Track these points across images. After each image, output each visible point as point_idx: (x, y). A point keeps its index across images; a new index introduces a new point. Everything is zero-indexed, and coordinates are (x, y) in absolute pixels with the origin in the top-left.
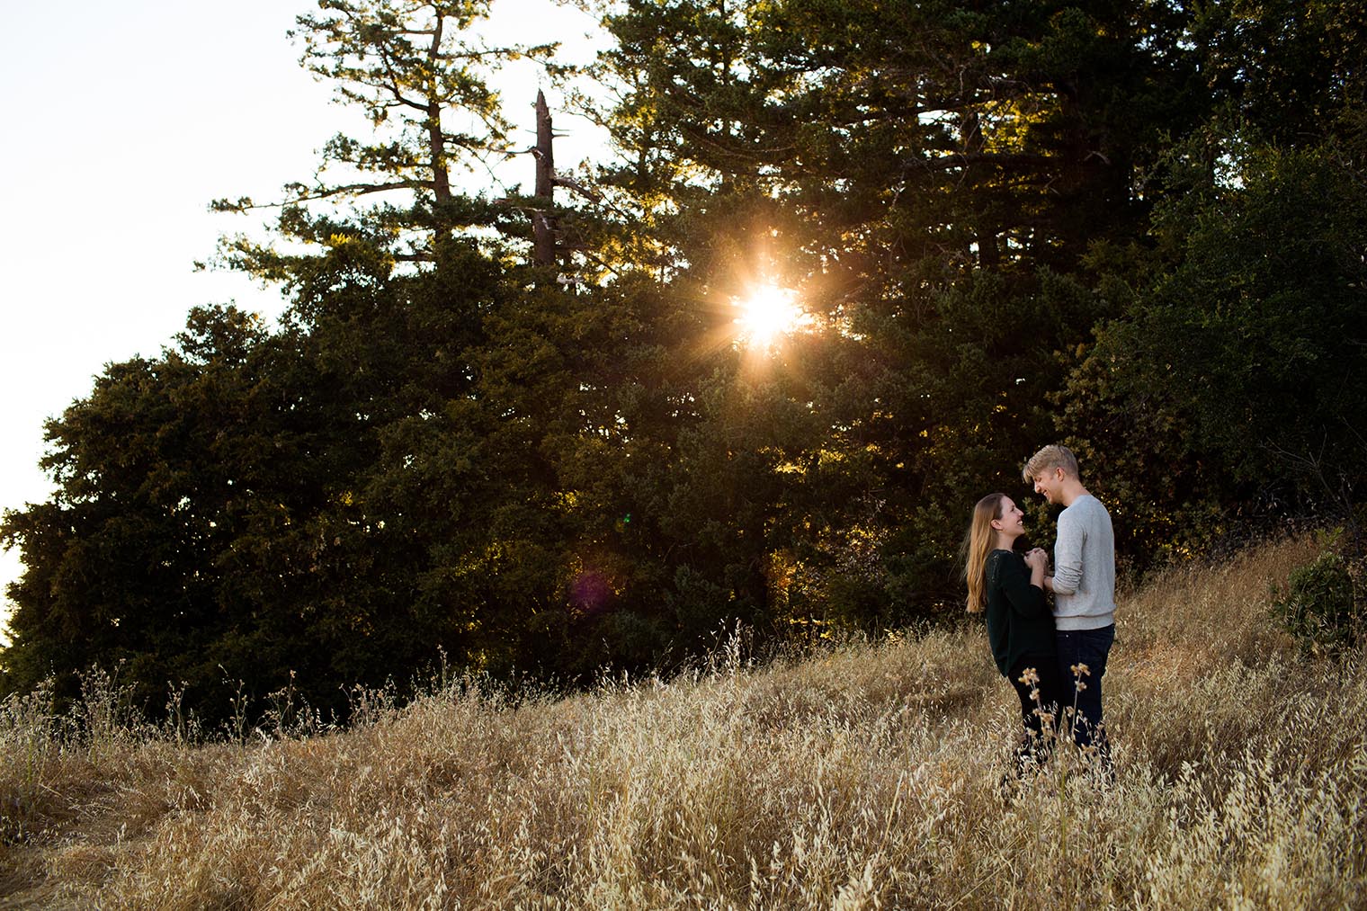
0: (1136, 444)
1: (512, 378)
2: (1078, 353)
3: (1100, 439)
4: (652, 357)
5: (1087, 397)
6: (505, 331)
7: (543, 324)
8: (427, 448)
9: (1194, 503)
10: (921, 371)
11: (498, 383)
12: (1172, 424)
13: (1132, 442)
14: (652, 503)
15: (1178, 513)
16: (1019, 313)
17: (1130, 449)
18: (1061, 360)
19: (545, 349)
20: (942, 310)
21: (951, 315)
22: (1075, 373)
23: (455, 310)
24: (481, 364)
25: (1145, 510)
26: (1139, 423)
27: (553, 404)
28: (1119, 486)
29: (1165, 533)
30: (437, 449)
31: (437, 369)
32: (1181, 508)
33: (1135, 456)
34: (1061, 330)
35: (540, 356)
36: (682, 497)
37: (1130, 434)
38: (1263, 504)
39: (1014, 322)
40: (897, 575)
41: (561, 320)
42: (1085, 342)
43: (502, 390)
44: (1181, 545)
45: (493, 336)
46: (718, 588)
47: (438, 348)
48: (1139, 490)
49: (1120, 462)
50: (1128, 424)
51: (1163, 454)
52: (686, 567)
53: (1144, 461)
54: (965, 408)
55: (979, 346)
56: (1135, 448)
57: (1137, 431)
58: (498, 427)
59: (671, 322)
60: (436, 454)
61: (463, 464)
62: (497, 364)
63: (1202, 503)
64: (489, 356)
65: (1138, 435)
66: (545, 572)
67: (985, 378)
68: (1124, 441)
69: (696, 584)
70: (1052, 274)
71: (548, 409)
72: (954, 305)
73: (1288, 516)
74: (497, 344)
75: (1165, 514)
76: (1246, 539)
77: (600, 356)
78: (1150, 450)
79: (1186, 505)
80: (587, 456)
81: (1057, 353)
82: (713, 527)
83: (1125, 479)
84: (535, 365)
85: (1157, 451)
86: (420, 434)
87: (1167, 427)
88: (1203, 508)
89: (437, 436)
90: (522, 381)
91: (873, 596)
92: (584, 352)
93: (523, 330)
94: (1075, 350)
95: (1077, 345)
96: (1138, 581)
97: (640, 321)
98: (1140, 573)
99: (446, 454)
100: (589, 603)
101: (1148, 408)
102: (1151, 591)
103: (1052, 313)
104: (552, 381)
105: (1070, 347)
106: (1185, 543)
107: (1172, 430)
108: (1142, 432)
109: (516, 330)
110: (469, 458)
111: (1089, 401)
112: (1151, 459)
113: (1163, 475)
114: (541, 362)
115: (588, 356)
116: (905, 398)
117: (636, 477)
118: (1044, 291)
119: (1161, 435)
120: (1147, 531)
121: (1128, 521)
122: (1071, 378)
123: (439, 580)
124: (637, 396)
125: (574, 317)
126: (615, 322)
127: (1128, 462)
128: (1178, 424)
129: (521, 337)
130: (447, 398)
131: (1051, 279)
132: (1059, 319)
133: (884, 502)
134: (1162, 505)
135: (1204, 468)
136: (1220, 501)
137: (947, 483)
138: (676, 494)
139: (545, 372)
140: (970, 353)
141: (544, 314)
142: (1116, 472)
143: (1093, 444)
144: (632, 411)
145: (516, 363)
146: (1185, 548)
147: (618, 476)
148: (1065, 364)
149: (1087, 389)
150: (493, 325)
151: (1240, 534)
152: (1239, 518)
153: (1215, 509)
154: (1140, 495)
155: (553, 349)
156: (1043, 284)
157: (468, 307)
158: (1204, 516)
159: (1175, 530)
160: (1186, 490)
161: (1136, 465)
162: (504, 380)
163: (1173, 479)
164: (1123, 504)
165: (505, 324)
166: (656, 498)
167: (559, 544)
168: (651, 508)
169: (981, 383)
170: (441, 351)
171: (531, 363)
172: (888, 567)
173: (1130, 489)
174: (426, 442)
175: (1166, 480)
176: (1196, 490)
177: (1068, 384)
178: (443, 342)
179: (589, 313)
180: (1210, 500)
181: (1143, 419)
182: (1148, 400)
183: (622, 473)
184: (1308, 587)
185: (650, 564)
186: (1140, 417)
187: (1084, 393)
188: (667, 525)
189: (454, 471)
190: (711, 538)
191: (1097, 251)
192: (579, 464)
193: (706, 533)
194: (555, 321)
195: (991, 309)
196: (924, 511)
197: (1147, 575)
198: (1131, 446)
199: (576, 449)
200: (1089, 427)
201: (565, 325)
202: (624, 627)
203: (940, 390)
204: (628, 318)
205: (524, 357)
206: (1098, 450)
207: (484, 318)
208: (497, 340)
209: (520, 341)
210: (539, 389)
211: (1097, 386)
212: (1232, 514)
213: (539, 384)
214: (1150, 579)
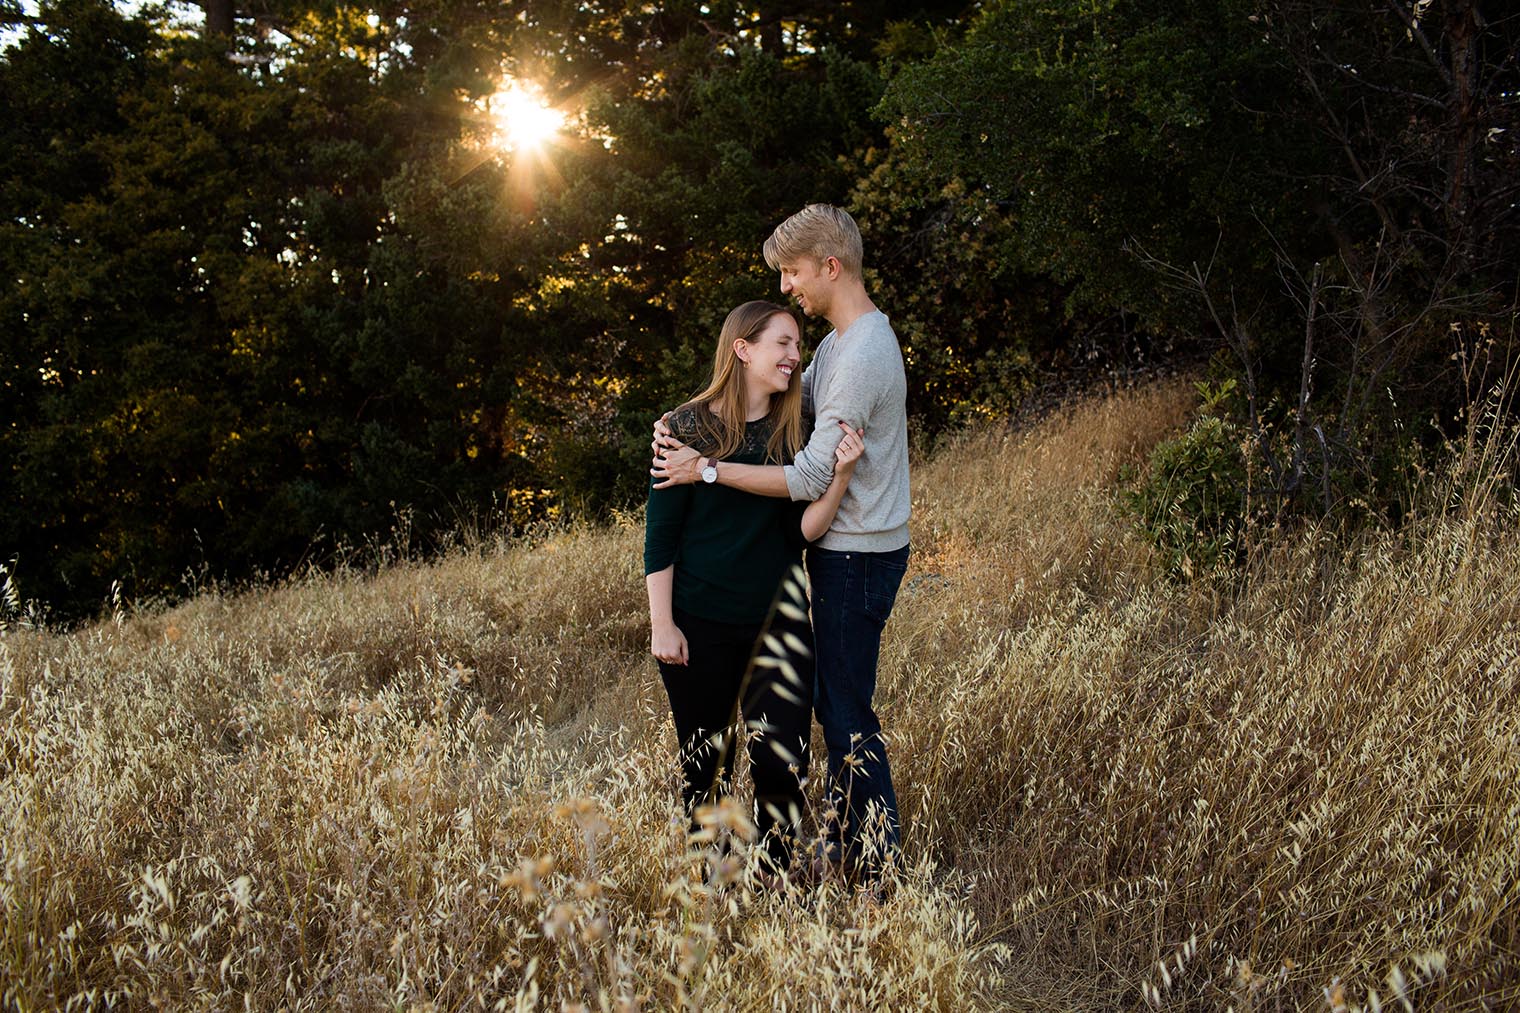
0: (933, 276)
1: (156, 177)
2: (868, 159)
3: (891, 268)
4: (344, 156)
5: (876, 215)
6: (148, 115)
7: (203, 107)
8: (33, 266)
9: (999, 351)
10: (671, 177)
11: (134, 182)
12: (978, 252)
13: (929, 274)
14: (337, 343)
15: (980, 363)
16: (797, 105)
17: (926, 283)
18: (847, 168)
19: (201, 141)
20: (701, 100)
21: (714, 106)
22: (863, 184)
23: (80, 85)
24: (114, 157)
25: (940, 358)
26: (938, 251)
27: (212, 213)
28: (911, 328)
29: (962, 388)
30: (47, 267)
31: (52, 162)
32: (983, 357)
33: (931, 292)
34: (848, 130)
35: (195, 149)
36: (375, 335)
37: (926, 264)
38: (1083, 353)
39: (790, 117)
40: (636, 436)
41: (225, 104)
42: (876, 146)
43: (140, 192)
44: (981, 402)
45: (132, 121)
46: (416, 450)
47: (53, 135)
48: (934, 333)
49: (914, 299)
50: (924, 251)
51: (966, 289)
52: (375, 424)
53: (942, 298)
54: (726, 225)
55: (747, 147)
56: (932, 281)
57: (934, 260)
58: (136, 240)
59: (370, 112)
60: (45, 274)
61: (80, 287)
62: (136, 159)
63: (1008, 350)
64: (124, 148)
65: (935, 265)
66: (196, 431)
67: (752, 187)
68: (919, 272)
69: (389, 445)
70: (839, 56)
71: (205, 220)
72: (716, 93)
73: (1111, 369)
74: (137, 132)
75: (964, 364)
76: (1062, 396)
77: (276, 152)
78: (950, 284)
79: (990, 353)
80: (254, 281)
81: (841, 158)
82: (413, 373)
83: (919, 319)
84: (187, 162)
85: (958, 286)
86: (25, 247)
87: (971, 256)
88: (1010, 358)
89: (47, 250)
90: (170, 182)
91: (607, 462)
92: (254, 147)
93: (173, 116)
94: (864, 156)
95: (866, 149)
96: (929, 447)
97: (330, 110)
98: (933, 435)
99: (59, 273)
100: (257, 470)
101: (949, 231)
102: (942, 459)
103: (838, 108)
104: (210, 183)
105: (859, 152)
106: (987, 401)
107: (978, 260)
108: (941, 262)
109: (164, 115)
110: (91, 280)
111: (878, 221)
112: (951, 295)
113: (964, 316)
114: (195, 157)
115: (260, 153)
116: (650, 210)
117: (318, 309)
118: (829, 78)
119: (963, 266)
120: (942, 384)
121: (921, 372)
122: (858, 190)
123: (50, 442)
124: (323, 205)
125: (243, 101)
126: (297, 109)
127: (923, 298)
128: (985, 253)
129: (170, 125)
130: (67, 200)
131: (837, 62)
132: (846, 116)
133: (623, 343)
134: (961, 354)
135: (1013, 308)
136: (1030, 349)
137: (702, 321)
138: (367, 331)
139: (201, 171)
140: (732, 154)
141: (203, 96)
142: (908, 311)
143: (881, 275)
144: (316, 224)
145: (160, 156)
146: (986, 407)
147: (294, 307)
148: (851, 174)
149: (877, 206)
150: (132, 107)
151: (1053, 390)
152: (1054, 370)
153: (1023, 359)
154: (936, 340)
155: (212, 140)
156: (828, 69)
157: (97, 81)
158: (1010, 367)
159: (976, 383)
160: (991, 335)
161: (932, 303)
162: (143, 179)
163: (976, 321)
164: (916, 351)
165: (147, 105)
166: (342, 336)
167: (218, 395)
168: (338, 348)
169: (746, 192)
170: (59, 139)
171: (182, 158)
172: (626, 427)
173: (924, 332)
174: (32, 257)
175: (968, 322)
176: (1002, 335)
177: (854, 198)
178: (62, 127)
179: (263, 98)
180: (1018, 348)
181: (943, 244)
182: (951, 222)
183: (299, 302)
184: (1181, 472)
185: (337, 419)
186: (939, 242)
187: (872, 209)
188: (358, 370)
189: (69, 299)
190: (412, 387)
191: (896, 36)
192: (243, 291)
193: (407, 382)
194: (217, 105)
195: (762, 98)
196: (670, 356)
197: (940, 439)
198: (927, 279)
199: (240, 272)
200: (877, 254)
201: (231, 111)
202: (297, 500)
203: (694, 200)
204: (313, 105)
205: (173, 150)
206: (886, 284)
207: (120, 97)
208: (138, 128)
209: (168, 129)
210: (194, 193)
211: (888, 202)
212: (1045, 365)
213: (193, 186)
214: (943, 445)
